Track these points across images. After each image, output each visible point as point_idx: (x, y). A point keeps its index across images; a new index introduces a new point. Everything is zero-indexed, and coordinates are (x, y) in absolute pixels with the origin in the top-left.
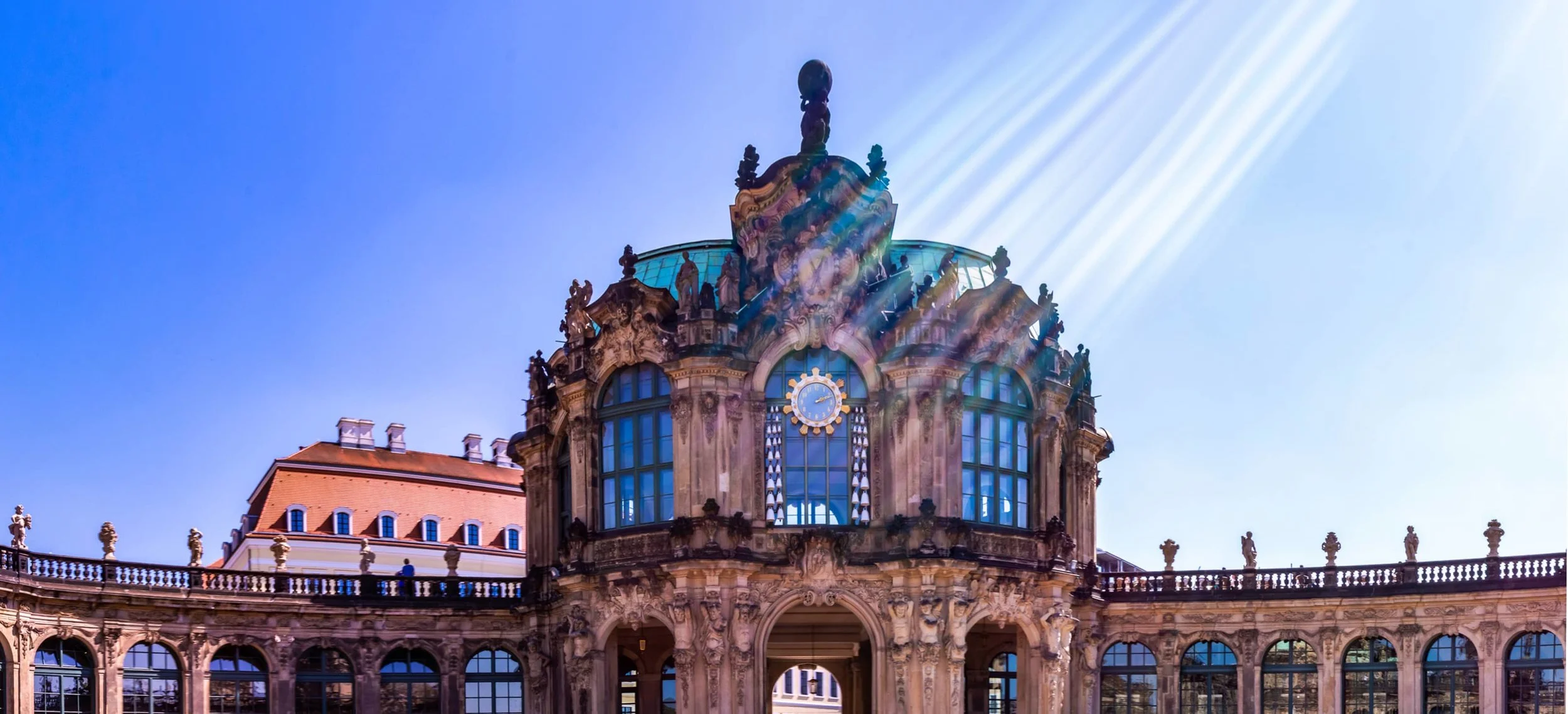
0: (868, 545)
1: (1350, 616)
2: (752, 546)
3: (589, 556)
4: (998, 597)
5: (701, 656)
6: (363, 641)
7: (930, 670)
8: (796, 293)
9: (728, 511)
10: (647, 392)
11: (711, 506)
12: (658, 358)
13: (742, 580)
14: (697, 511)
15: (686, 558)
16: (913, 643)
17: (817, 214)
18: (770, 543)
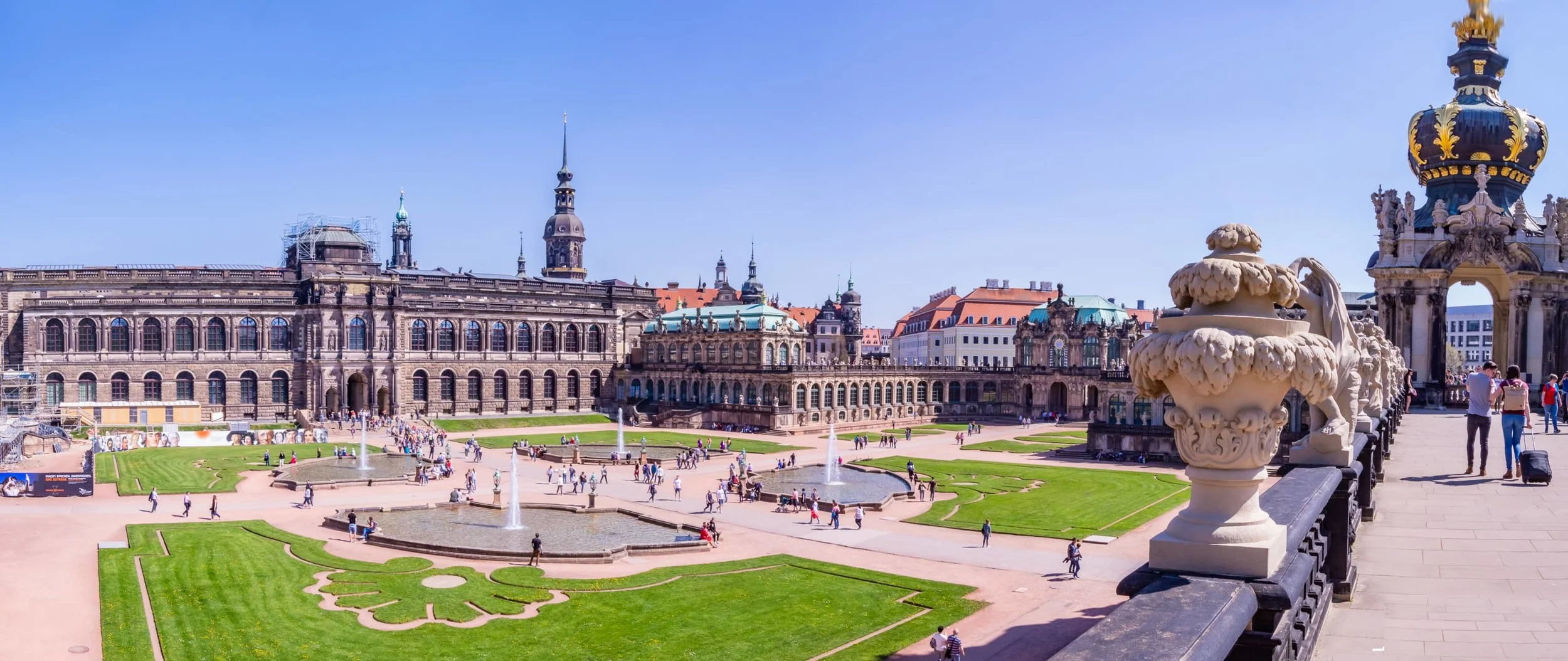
0: (1066, 371)
2: (1046, 372)
3: (1023, 371)
4: (1089, 382)
5: (1035, 391)
7: (1074, 396)
8: (1055, 326)
9: (1042, 365)
11: (1039, 365)
12: (1031, 336)
13: (1043, 378)
14: (1036, 365)
15: (1034, 374)
16: (1071, 391)
17: (1058, 312)
18: (1048, 371)
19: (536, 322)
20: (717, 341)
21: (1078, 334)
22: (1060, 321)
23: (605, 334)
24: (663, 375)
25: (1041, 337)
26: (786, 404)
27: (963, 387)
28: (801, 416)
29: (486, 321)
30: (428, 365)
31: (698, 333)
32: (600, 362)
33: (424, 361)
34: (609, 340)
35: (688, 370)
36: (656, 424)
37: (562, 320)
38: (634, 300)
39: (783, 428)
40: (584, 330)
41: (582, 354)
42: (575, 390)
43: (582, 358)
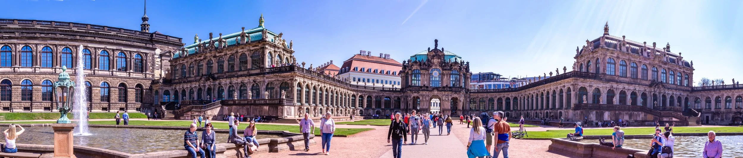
0: (441, 89)
1: (498, 95)
2: (428, 89)
3: (411, 89)
4: (455, 95)
5: (423, 101)
6: (383, 96)
7: (447, 103)
8: (434, 63)
9: (426, 85)
10: (418, 72)
11: (424, 85)
12: (419, 69)
13: (427, 93)
14: (423, 85)
15: (421, 91)
16: (445, 100)
17: (436, 55)
18: (430, 89)
19: (95, 48)
20: (226, 54)
21: (449, 68)
22: (437, 60)
23: (146, 60)
24: (185, 86)
25: (426, 69)
26: (290, 98)
27: (374, 100)
28: (300, 108)
29: (56, 46)
30: (12, 76)
31: (211, 51)
32: (142, 79)
33: (9, 73)
34: (149, 64)
35: (203, 79)
36: (177, 117)
37: (114, 47)
38: (168, 43)
39: (289, 117)
40: (131, 56)
41: (129, 73)
42: (124, 97)
43: (130, 75)
